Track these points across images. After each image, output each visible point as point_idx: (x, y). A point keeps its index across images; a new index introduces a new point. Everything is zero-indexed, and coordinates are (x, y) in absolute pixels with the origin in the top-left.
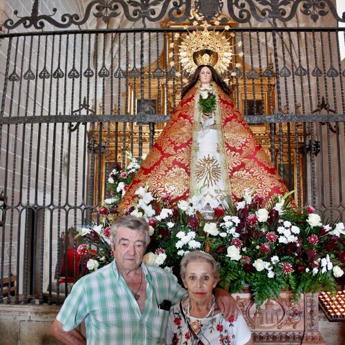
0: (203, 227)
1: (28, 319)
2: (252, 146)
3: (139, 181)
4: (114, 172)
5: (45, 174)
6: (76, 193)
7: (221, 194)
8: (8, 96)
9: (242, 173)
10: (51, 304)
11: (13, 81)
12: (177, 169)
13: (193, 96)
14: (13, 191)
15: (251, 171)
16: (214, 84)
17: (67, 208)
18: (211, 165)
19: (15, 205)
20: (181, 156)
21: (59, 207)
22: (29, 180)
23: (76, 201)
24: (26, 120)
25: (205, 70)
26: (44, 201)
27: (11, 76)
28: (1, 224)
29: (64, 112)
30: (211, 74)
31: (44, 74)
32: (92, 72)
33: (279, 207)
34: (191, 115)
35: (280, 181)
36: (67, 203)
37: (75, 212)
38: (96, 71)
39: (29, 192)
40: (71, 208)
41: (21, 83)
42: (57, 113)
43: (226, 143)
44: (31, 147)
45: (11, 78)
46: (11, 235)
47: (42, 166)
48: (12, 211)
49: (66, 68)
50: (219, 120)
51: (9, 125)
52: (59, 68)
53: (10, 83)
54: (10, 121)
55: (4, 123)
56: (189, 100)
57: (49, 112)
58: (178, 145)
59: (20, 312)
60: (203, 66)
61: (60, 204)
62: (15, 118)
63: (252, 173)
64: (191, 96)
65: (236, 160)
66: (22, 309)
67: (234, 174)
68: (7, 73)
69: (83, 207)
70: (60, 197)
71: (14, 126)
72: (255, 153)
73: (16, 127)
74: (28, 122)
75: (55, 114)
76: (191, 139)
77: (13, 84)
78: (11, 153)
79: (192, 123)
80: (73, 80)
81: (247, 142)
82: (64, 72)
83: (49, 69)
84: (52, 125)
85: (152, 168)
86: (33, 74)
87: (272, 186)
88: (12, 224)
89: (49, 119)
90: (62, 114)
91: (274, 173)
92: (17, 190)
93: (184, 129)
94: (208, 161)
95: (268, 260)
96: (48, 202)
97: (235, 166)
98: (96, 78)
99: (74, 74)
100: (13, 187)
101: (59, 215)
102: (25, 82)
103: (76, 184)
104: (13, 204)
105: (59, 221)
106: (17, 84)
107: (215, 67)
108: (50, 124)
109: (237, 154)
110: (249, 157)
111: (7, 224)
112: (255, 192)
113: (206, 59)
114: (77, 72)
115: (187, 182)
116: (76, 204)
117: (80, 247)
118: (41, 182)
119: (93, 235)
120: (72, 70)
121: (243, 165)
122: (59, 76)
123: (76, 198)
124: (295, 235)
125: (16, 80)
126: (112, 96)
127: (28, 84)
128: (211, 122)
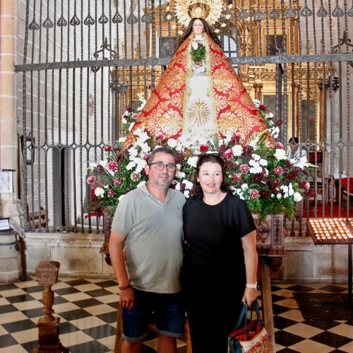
0: (187, 161)
1: (57, 245)
2: (237, 91)
3: (140, 123)
4: (127, 113)
5: (67, 116)
6: (95, 133)
7: (209, 133)
8: (30, 42)
9: (227, 114)
10: (77, 232)
11: (34, 29)
12: (171, 112)
13: (186, 47)
14: (39, 132)
15: (236, 112)
16: (205, 34)
17: (88, 146)
18: (201, 107)
19: (41, 145)
20: (175, 101)
21: (81, 146)
22: (53, 122)
23: (95, 140)
24: (47, 66)
25: (198, 22)
26: (67, 141)
27: (31, 25)
28: (30, 163)
29: (82, 58)
30: (203, 26)
31: (62, 22)
32: (107, 19)
33: (253, 144)
34: (185, 64)
35: (261, 121)
36: (88, 142)
37: (95, 150)
38: (110, 18)
39: (53, 133)
40: (91, 146)
41: (40, 31)
42: (75, 59)
43: (214, 88)
44: (53, 88)
45: (31, 27)
46: (39, 172)
47: (63, 107)
48: (39, 150)
49: (82, 15)
50: (209, 68)
51: (32, 72)
52: (75, 15)
53: (30, 32)
54: (33, 67)
55: (28, 70)
56: (183, 50)
57: (68, 58)
58: (173, 91)
59: (50, 239)
60: (196, 19)
61: (81, 143)
62: (37, 65)
63: (236, 114)
64: (184, 47)
65: (223, 103)
66: (51, 237)
67: (221, 115)
68: (27, 22)
69: (102, 145)
70: (81, 137)
71: (37, 72)
72: (240, 97)
73: (39, 74)
74: (49, 68)
75: (73, 60)
76: (184, 86)
77: (34, 32)
78: (35, 96)
79: (185, 71)
80: (89, 27)
81: (233, 87)
82: (80, 19)
83: (66, 17)
84: (71, 70)
85: (151, 111)
86: (51, 22)
87: (253, 126)
88: (39, 162)
89: (68, 65)
90: (80, 60)
91: (256, 114)
92: (42, 131)
93: (178, 77)
94: (199, 104)
95: (240, 187)
96: (70, 142)
97: (223, 108)
98: (110, 25)
99: (89, 21)
100: (39, 129)
101: (81, 153)
102: (44, 30)
103: (95, 124)
104: (39, 144)
105: (81, 159)
106: (37, 32)
107: (206, 20)
108: (69, 69)
109: (224, 97)
110: (234, 100)
111: (36, 163)
112: (238, 131)
113: (198, 12)
114: (92, 19)
115: (180, 123)
116: (95, 143)
117: (90, 178)
118: (63, 121)
119: (99, 168)
120: (88, 17)
121: (229, 107)
122: (75, 24)
123: (95, 138)
124: (263, 167)
125: (36, 28)
126: (132, 35)
127: (48, 32)
128: (202, 69)
